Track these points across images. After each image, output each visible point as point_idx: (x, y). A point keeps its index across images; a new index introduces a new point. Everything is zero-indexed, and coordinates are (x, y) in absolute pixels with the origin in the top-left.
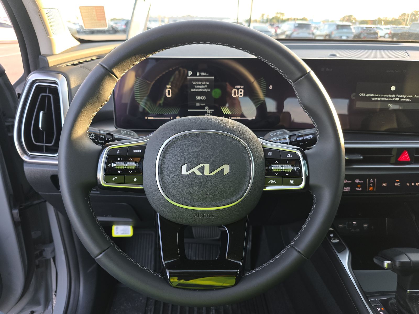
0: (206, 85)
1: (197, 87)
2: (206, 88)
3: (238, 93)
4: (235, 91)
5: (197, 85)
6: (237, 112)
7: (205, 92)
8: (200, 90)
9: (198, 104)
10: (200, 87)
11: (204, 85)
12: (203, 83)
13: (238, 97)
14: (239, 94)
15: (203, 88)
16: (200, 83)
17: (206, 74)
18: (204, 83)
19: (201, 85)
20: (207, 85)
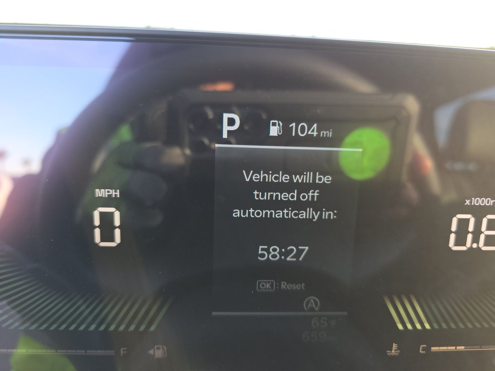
0: (313, 186)
1: (267, 196)
2: (316, 205)
3: (477, 233)
4: (464, 223)
5: (264, 187)
6: (488, 323)
7: (308, 221)
8: (279, 214)
9: (266, 286)
10: (283, 196)
11: (304, 188)
12: (297, 179)
13: (478, 248)
14: (482, 238)
15: (299, 206)
16: (284, 178)
17: (319, 130)
18: (308, 178)
19: (289, 187)
20: (322, 187)
